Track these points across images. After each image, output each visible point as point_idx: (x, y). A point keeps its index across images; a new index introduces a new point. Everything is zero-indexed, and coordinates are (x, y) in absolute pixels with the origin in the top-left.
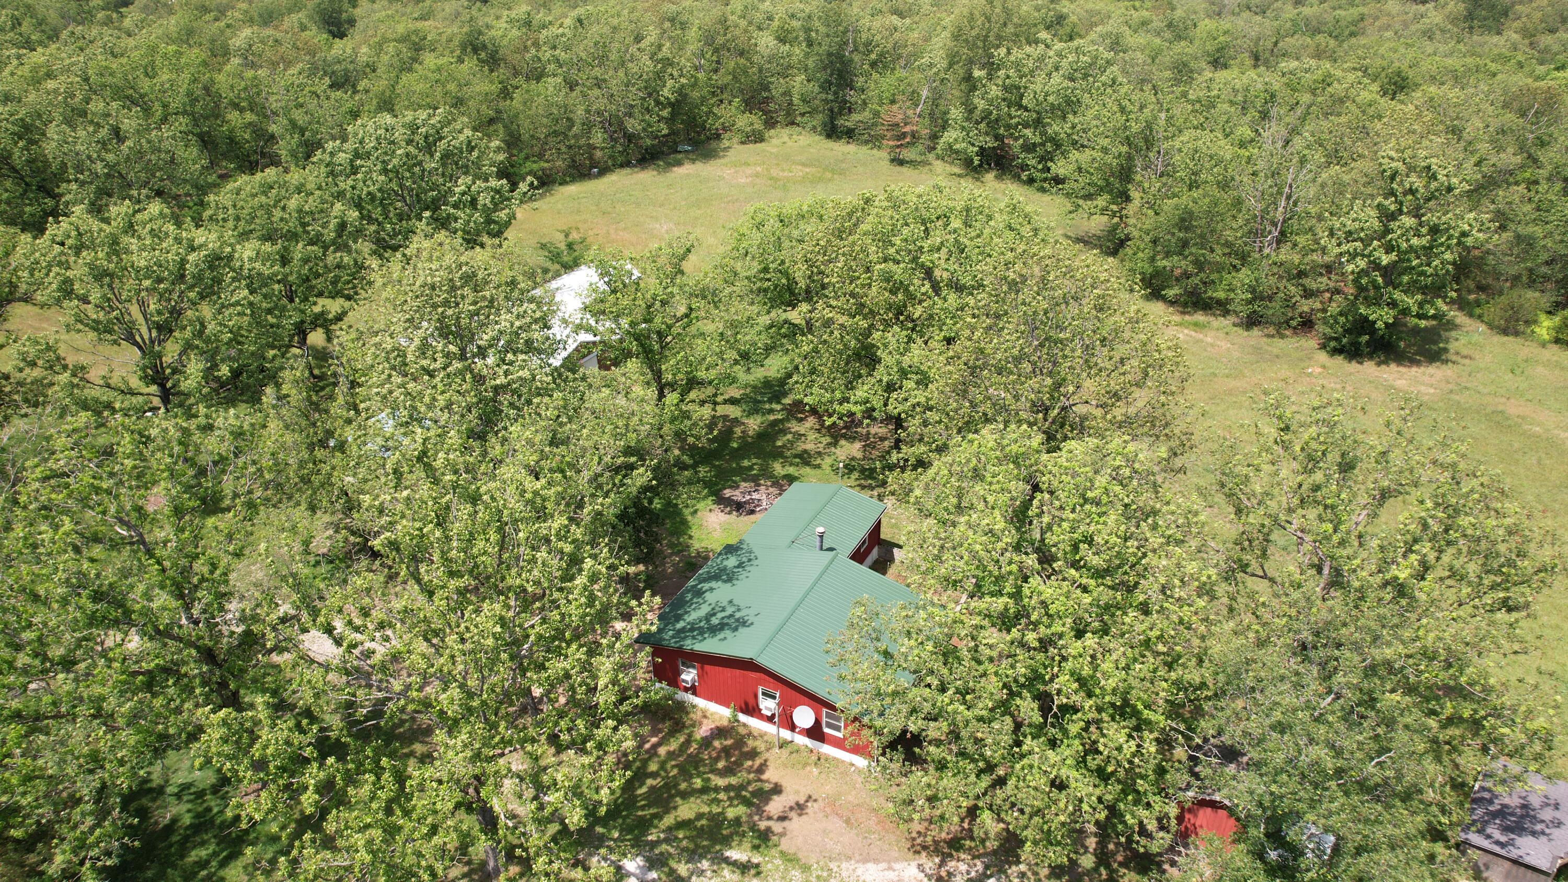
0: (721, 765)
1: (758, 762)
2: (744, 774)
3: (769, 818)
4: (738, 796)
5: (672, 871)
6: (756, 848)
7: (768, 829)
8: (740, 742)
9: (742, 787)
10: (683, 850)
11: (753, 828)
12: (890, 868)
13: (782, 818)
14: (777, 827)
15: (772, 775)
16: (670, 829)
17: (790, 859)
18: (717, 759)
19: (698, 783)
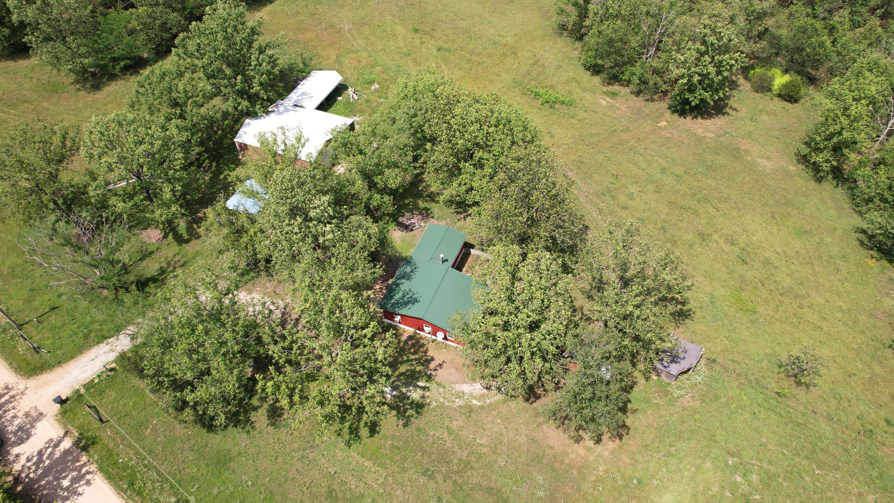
0: (412, 350)
1: (425, 348)
2: (420, 354)
3: (431, 370)
4: (419, 362)
5: (401, 391)
6: (427, 381)
7: (431, 374)
8: (418, 341)
9: (420, 359)
10: (404, 383)
11: (426, 374)
12: (472, 385)
13: (435, 370)
14: (434, 373)
15: (430, 353)
16: (398, 376)
17: (439, 384)
18: (410, 349)
19: (405, 358)
